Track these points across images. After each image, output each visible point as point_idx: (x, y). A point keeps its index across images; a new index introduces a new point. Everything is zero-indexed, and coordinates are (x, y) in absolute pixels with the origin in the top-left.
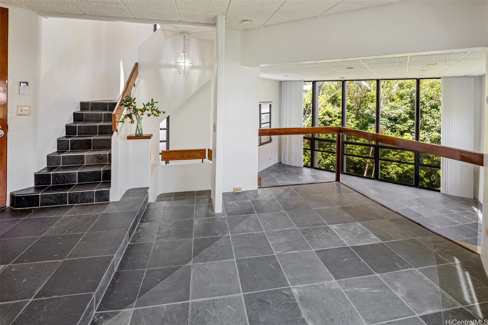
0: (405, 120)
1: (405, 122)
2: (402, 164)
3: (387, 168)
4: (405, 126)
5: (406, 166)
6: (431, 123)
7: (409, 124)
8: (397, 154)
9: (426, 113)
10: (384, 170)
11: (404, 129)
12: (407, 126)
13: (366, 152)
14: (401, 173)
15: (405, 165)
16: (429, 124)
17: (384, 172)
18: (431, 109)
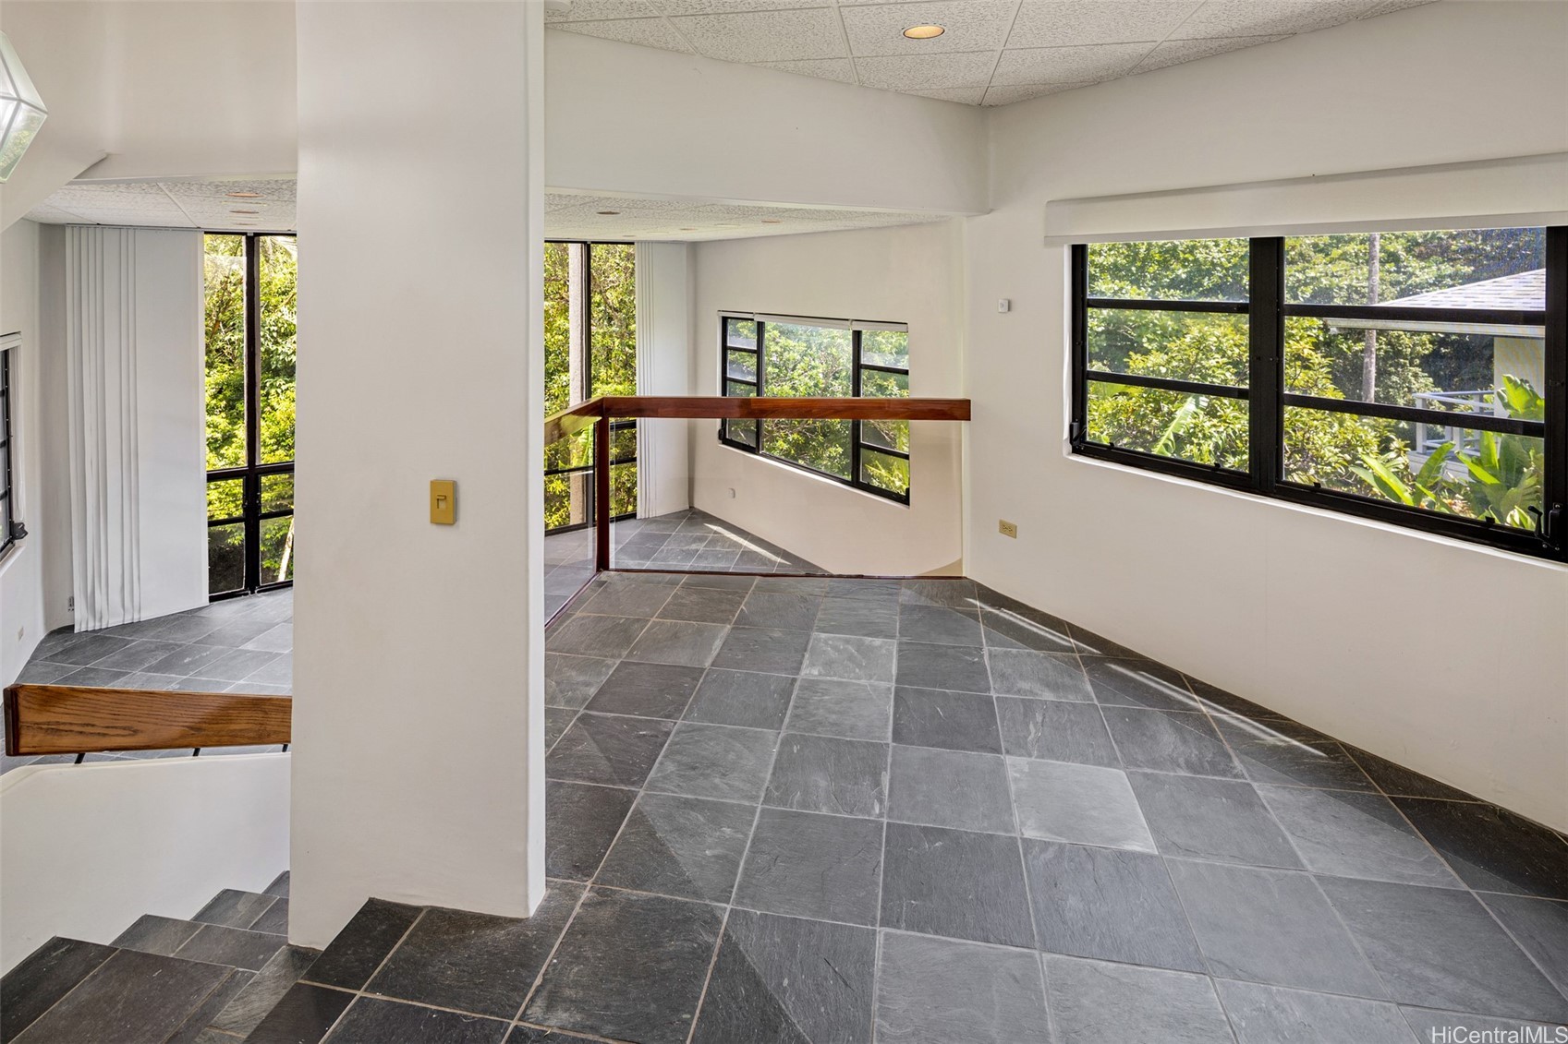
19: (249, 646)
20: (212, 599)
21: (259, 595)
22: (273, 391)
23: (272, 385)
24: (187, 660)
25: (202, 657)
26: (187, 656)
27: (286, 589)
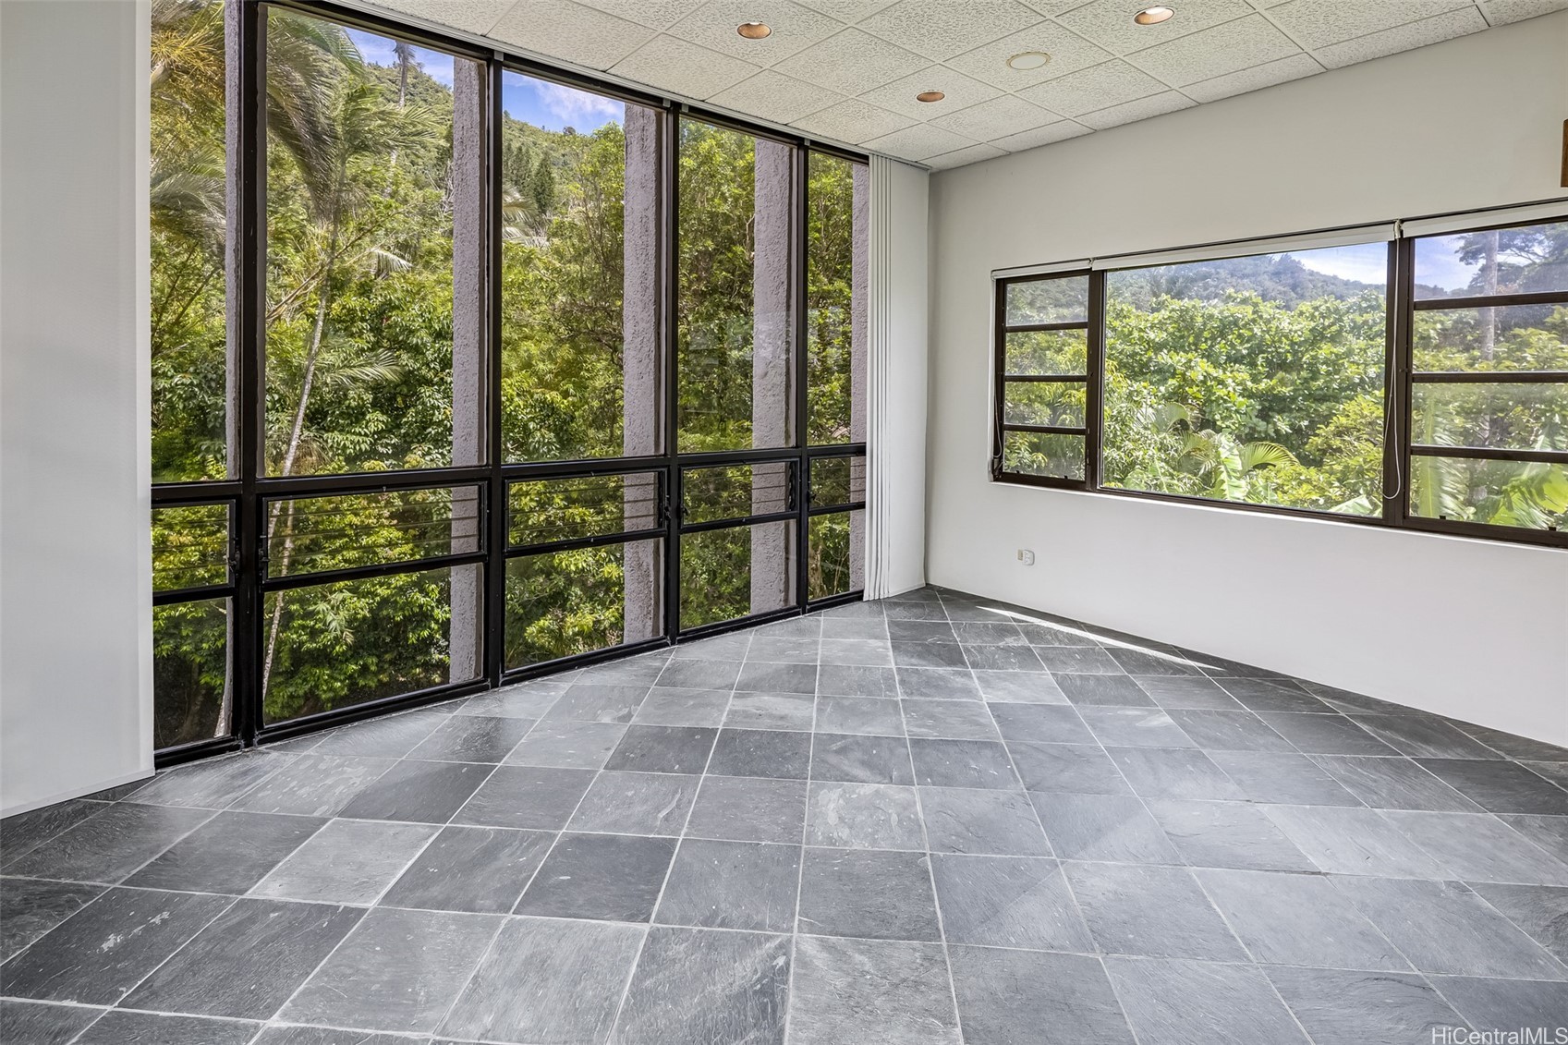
0: (357, 416)
1: (358, 421)
2: (365, 583)
3: (310, 615)
4: (360, 434)
5: (381, 585)
6: (447, 417)
7: (372, 428)
8: (344, 548)
9: (429, 383)
10: (296, 623)
11: (358, 448)
12: (366, 435)
13: (208, 571)
14: (365, 617)
15: (377, 580)
16: (443, 420)
17: (297, 633)
18: (443, 370)
19: (270, 889)
20: (161, 762)
21: (262, 748)
22: (210, 457)
23: (208, 450)
24: (111, 942)
25: (150, 929)
26: (112, 927)
27: (316, 734)
